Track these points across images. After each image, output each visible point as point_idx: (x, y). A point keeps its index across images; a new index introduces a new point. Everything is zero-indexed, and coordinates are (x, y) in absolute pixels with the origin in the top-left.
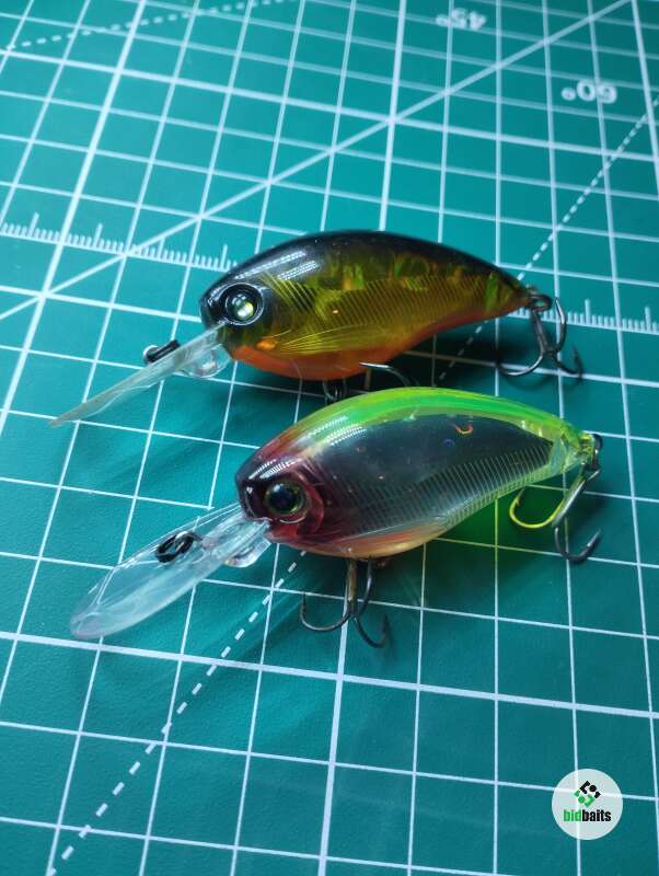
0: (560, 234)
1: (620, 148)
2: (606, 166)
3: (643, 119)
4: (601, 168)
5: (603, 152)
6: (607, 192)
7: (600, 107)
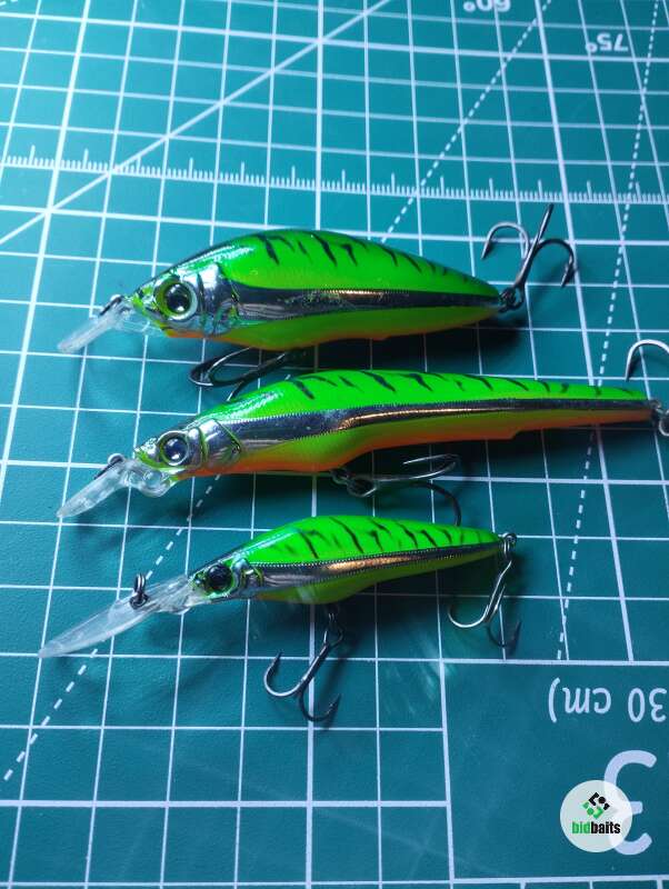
0: (466, 127)
1: (515, 50)
2: (503, 66)
3: (534, 22)
4: (499, 67)
5: (501, 54)
6: (505, 88)
7: (496, 16)
